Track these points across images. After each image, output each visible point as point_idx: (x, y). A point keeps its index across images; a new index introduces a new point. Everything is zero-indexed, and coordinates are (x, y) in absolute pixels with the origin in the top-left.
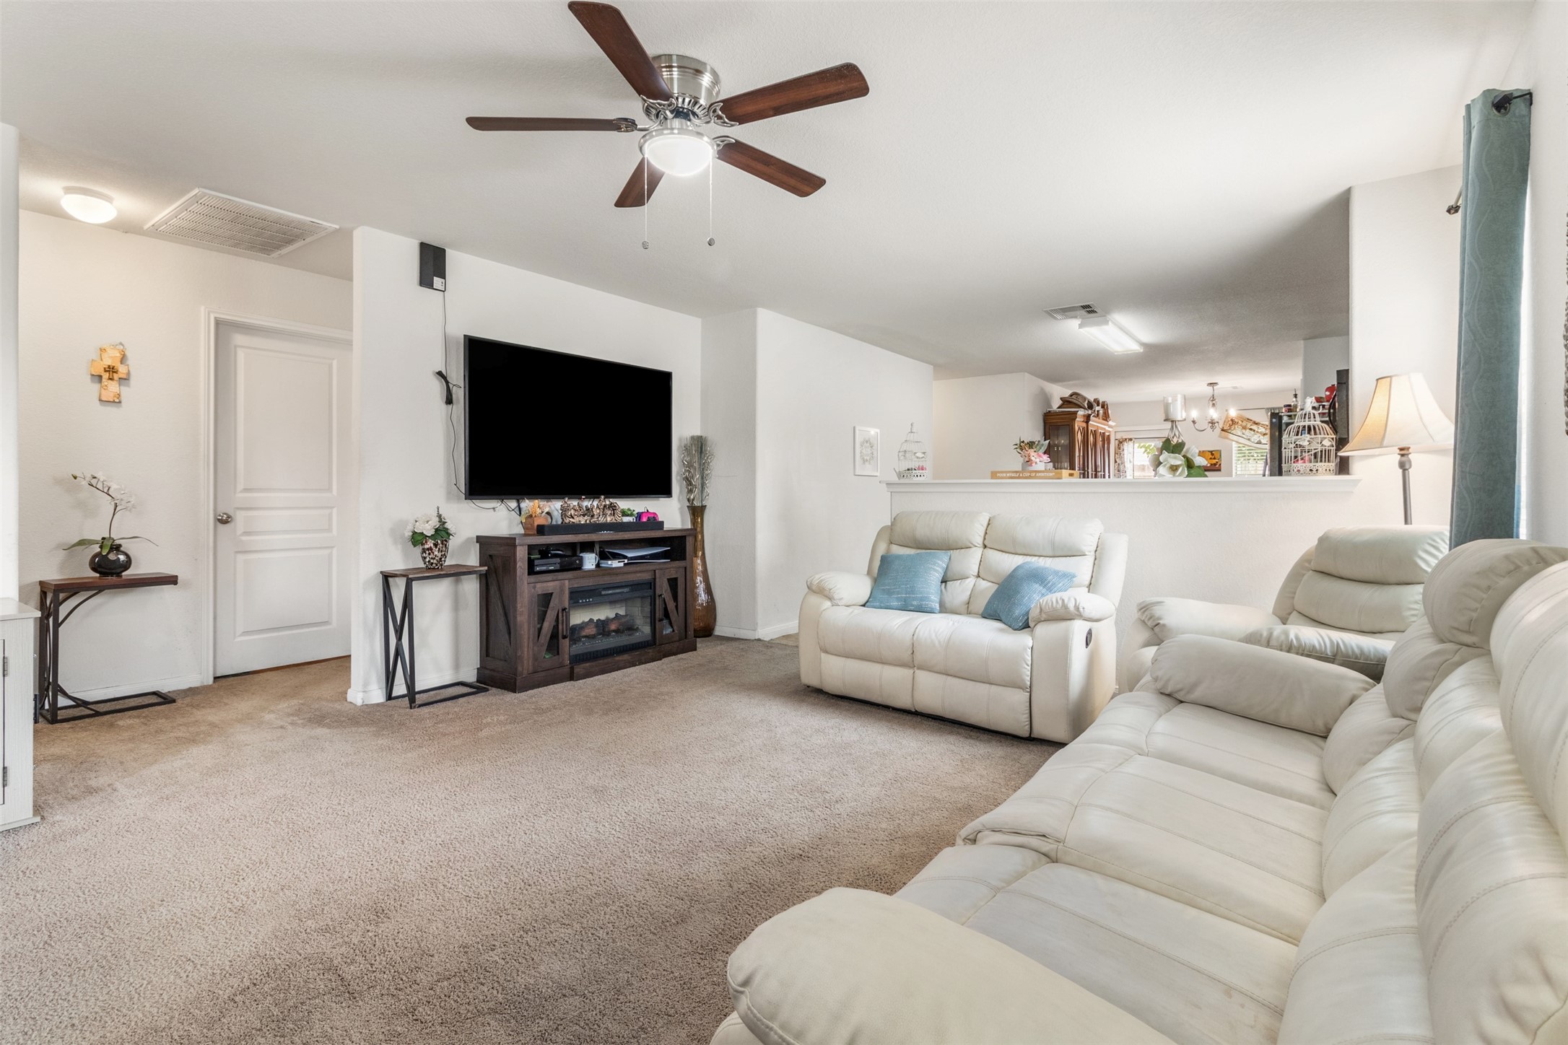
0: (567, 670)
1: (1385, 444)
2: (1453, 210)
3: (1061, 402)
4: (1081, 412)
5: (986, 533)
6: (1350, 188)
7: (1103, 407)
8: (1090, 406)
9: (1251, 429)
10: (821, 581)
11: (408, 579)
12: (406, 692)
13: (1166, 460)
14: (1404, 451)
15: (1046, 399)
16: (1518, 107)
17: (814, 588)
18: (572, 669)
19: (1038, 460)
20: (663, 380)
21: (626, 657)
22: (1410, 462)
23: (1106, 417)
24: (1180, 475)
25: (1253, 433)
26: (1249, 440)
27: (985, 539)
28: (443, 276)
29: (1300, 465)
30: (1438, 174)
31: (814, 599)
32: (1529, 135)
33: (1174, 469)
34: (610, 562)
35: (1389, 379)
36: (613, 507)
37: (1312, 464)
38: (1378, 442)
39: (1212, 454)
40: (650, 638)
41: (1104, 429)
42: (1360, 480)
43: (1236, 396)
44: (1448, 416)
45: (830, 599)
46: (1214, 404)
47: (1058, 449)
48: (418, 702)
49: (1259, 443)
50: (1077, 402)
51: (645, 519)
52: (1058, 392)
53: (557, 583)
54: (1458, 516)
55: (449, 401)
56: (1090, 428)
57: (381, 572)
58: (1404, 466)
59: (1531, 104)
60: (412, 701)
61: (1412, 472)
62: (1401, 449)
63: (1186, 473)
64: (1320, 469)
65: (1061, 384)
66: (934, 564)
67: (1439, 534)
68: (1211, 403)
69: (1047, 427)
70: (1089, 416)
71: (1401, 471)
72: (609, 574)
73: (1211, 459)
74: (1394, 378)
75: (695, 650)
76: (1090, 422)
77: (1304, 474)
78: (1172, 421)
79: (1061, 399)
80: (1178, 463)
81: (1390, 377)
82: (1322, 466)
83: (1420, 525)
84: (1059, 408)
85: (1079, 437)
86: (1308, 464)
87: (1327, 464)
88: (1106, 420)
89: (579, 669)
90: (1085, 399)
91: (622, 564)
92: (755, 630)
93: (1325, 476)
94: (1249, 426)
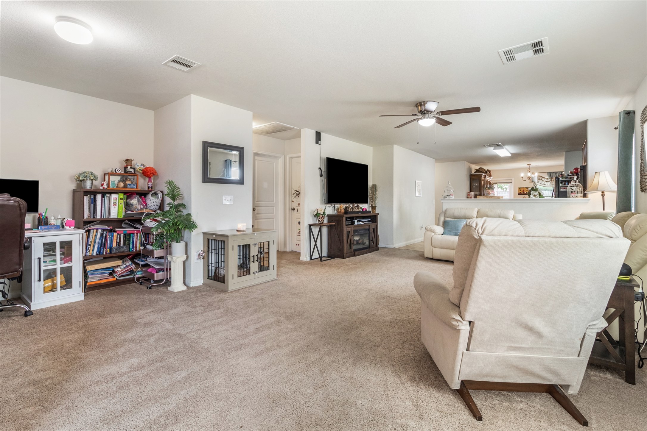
0: (353, 253)
1: (598, 190)
2: (616, 128)
3: (475, 171)
4: (484, 175)
5: (477, 214)
6: (587, 120)
7: (490, 172)
8: (486, 172)
9: (541, 180)
10: (430, 228)
11: (320, 226)
12: (319, 257)
13: (532, 193)
14: (603, 192)
15: (470, 169)
16: (631, 114)
17: (428, 229)
18: (355, 253)
19: (492, 193)
20: (366, 167)
21: (365, 251)
22: (604, 194)
23: (490, 176)
24: (537, 197)
25: (542, 181)
26: (541, 183)
27: (477, 216)
28: (320, 141)
29: (573, 195)
30: (612, 117)
31: (428, 233)
32: (634, 121)
33: (535, 196)
34: (361, 223)
35: (599, 173)
36: (358, 207)
37: (576, 195)
38: (596, 189)
39: (527, 189)
40: (368, 246)
41: (489, 180)
42: (590, 199)
43: (537, 168)
44: (615, 182)
45: (434, 232)
46: (529, 171)
47: (474, 187)
48: (323, 260)
49: (545, 185)
50: (482, 171)
51: (364, 210)
52: (475, 167)
53: (351, 228)
54: (618, 208)
55: (321, 175)
56: (486, 180)
57: (309, 224)
58: (603, 195)
59: (635, 114)
60: (321, 260)
61: (605, 197)
62: (602, 191)
63: (539, 197)
64: (579, 196)
65: (476, 164)
66: (463, 223)
67: (613, 213)
68: (528, 171)
69: (471, 180)
70: (486, 175)
71: (602, 197)
72: (360, 226)
73: (526, 190)
74: (600, 173)
75: (379, 250)
76: (486, 178)
77: (574, 197)
78: (534, 182)
79: (476, 170)
80: (537, 194)
81: (599, 172)
82: (579, 195)
83: (607, 210)
84: (475, 173)
85: (482, 183)
86: (575, 195)
87: (581, 195)
88: (490, 177)
89: (357, 253)
90: (484, 170)
91: (363, 223)
92: (393, 245)
93: (580, 197)
94: (541, 179)
